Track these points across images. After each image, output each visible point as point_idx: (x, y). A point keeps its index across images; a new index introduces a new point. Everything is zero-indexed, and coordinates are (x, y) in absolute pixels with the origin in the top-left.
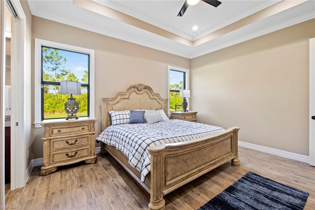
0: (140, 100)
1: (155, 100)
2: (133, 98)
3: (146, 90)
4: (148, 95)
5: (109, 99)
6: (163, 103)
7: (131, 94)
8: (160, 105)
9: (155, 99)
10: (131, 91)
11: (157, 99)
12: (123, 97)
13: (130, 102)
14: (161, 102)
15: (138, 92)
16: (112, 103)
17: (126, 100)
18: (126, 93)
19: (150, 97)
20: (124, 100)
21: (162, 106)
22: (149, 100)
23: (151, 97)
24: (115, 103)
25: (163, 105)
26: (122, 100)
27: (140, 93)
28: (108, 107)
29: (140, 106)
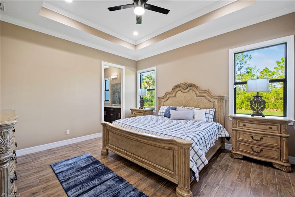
0: (185, 98)
1: (203, 98)
2: (178, 96)
3: (191, 88)
4: (194, 93)
5: (160, 97)
6: (216, 101)
7: (177, 93)
8: (212, 104)
9: (203, 96)
10: (176, 90)
11: (206, 96)
12: (171, 95)
13: (176, 99)
14: (212, 100)
15: (183, 91)
16: (163, 100)
17: (173, 98)
18: (172, 93)
19: (196, 94)
20: (172, 98)
21: (214, 105)
22: (195, 97)
23: (198, 94)
24: (165, 100)
25: (216, 103)
26: (170, 98)
27: (185, 92)
28: (161, 103)
29: (186, 103)
